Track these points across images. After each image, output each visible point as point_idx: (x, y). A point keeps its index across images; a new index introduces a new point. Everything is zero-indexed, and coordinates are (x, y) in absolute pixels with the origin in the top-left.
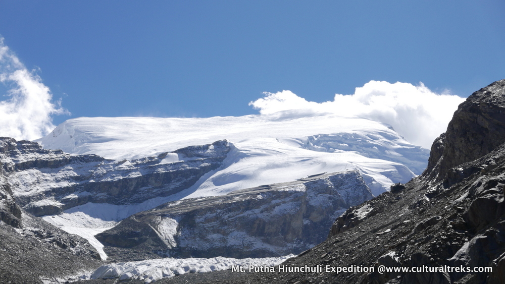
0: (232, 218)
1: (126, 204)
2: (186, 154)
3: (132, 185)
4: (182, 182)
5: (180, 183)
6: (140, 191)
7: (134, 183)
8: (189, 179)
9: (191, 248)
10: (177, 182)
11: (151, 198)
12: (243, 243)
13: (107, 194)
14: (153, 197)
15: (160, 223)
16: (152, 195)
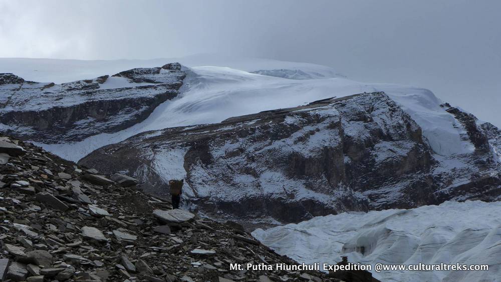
0: (260, 152)
1: (60, 143)
2: (132, 78)
3: (67, 117)
4: (133, 114)
5: (130, 115)
6: (77, 125)
7: (69, 115)
8: (141, 110)
9: (216, 198)
10: (125, 114)
11: (93, 134)
12: (285, 189)
13: (33, 129)
14: (97, 134)
15: (154, 159)
16: (95, 131)
